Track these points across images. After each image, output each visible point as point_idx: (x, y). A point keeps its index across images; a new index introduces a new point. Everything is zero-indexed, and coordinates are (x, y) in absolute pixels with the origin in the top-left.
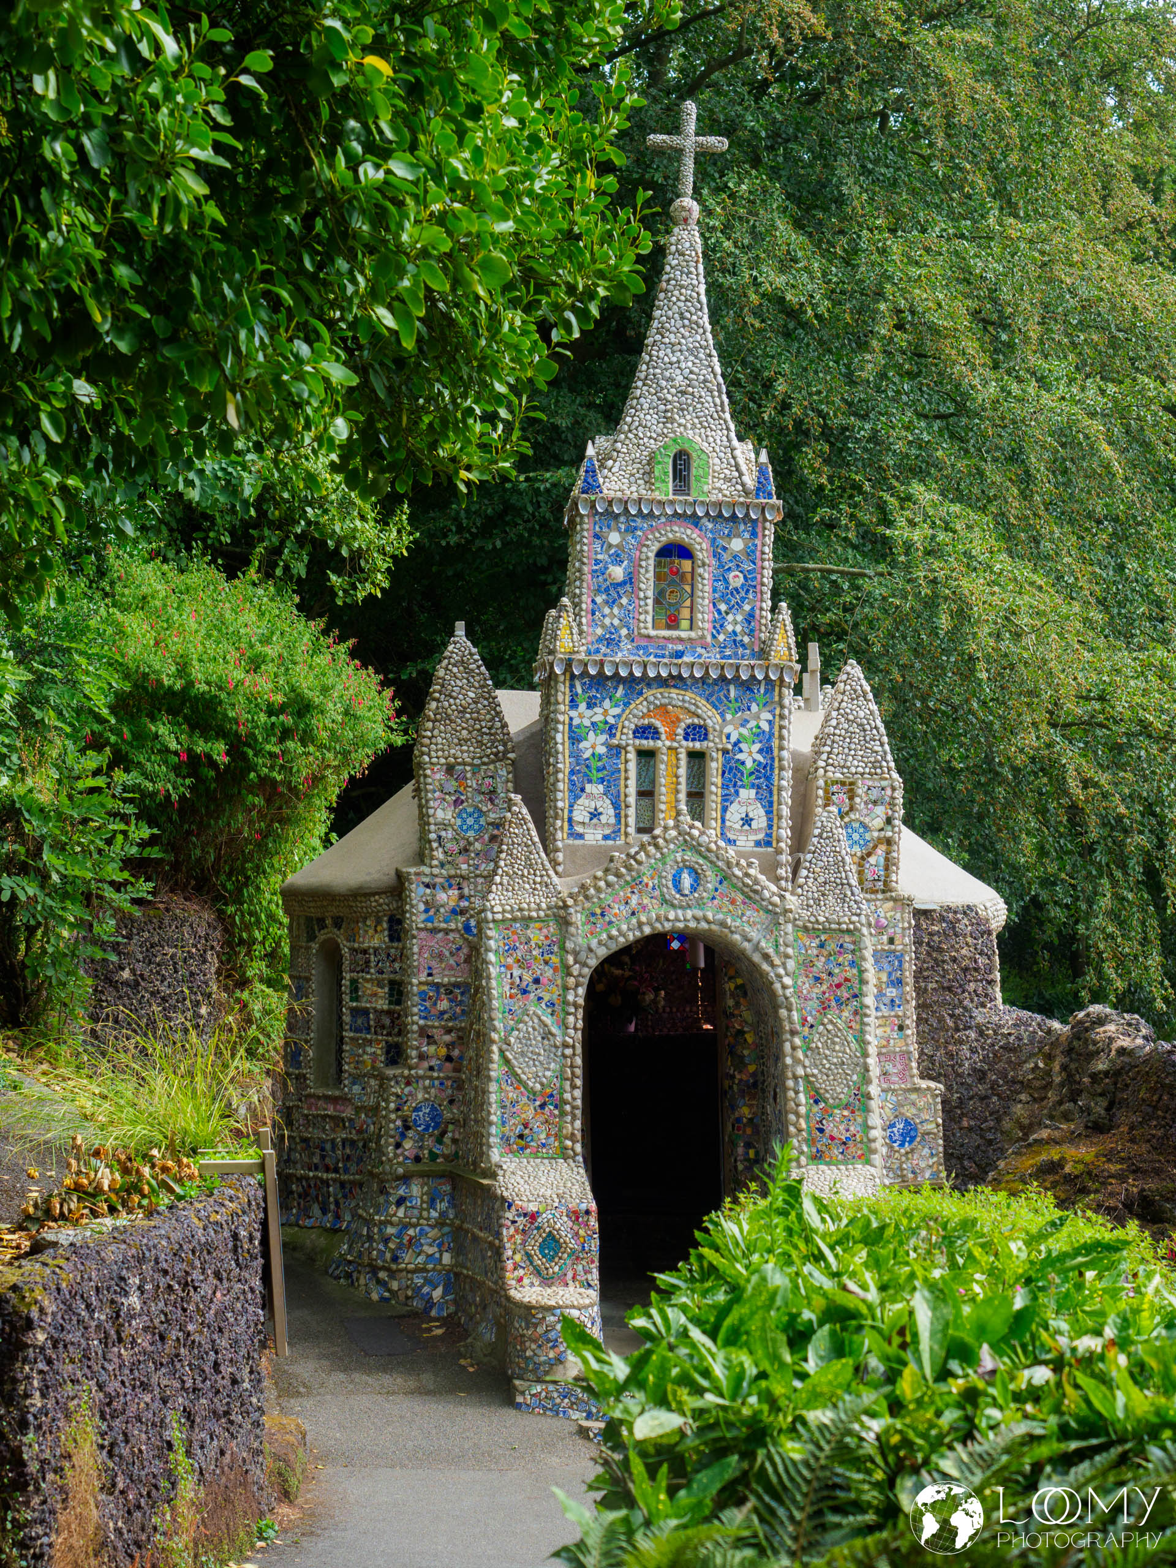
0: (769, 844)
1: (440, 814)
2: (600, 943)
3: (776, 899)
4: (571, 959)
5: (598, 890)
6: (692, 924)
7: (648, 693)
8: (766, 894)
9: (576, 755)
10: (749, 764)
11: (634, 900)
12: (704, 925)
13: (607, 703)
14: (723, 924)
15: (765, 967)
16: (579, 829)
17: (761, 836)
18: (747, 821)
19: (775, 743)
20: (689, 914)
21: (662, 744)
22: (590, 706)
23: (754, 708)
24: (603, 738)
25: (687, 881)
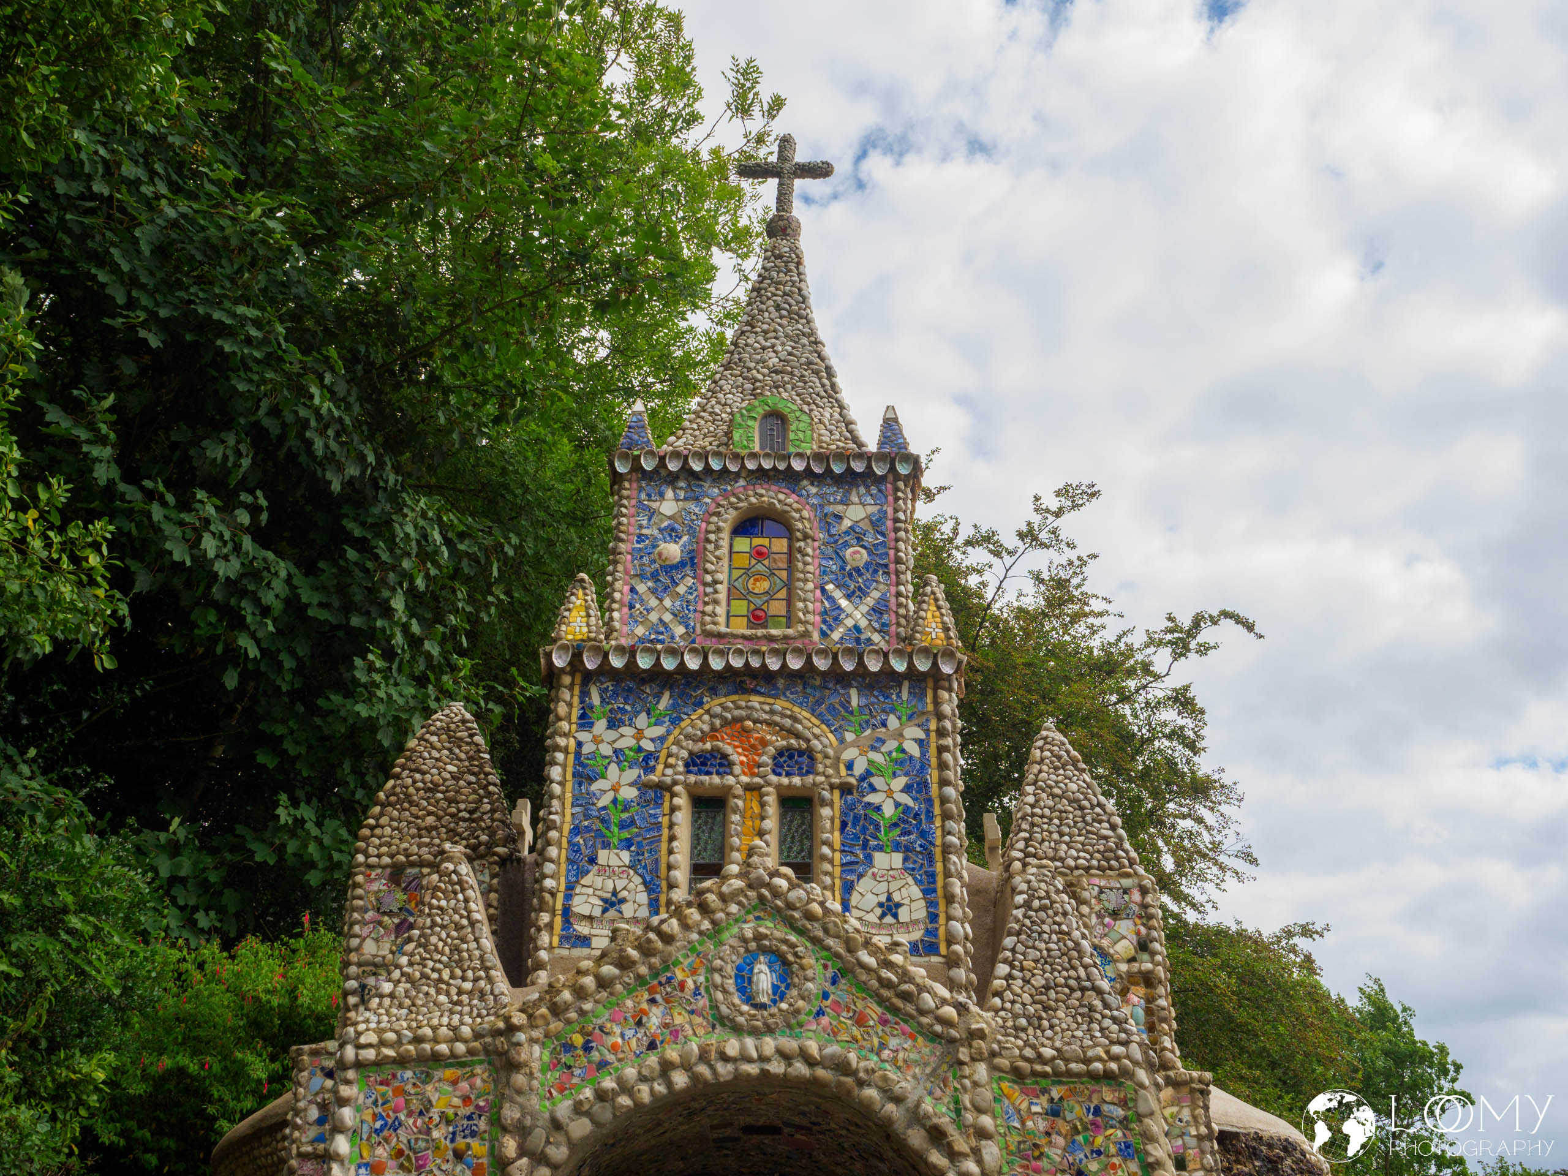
0: (931, 948)
1: (370, 948)
2: (578, 1109)
3: (949, 1011)
4: (510, 1146)
5: (580, 993)
6: (776, 1067)
7: (714, 704)
8: (928, 1000)
9: (584, 802)
10: (889, 810)
11: (655, 1019)
12: (800, 1068)
13: (642, 720)
14: (842, 1067)
15: (936, 1158)
16: (583, 929)
17: (917, 935)
18: (890, 908)
19: (933, 775)
20: (769, 1044)
21: (737, 779)
22: (613, 724)
23: (893, 722)
24: (633, 774)
25: (764, 978)
